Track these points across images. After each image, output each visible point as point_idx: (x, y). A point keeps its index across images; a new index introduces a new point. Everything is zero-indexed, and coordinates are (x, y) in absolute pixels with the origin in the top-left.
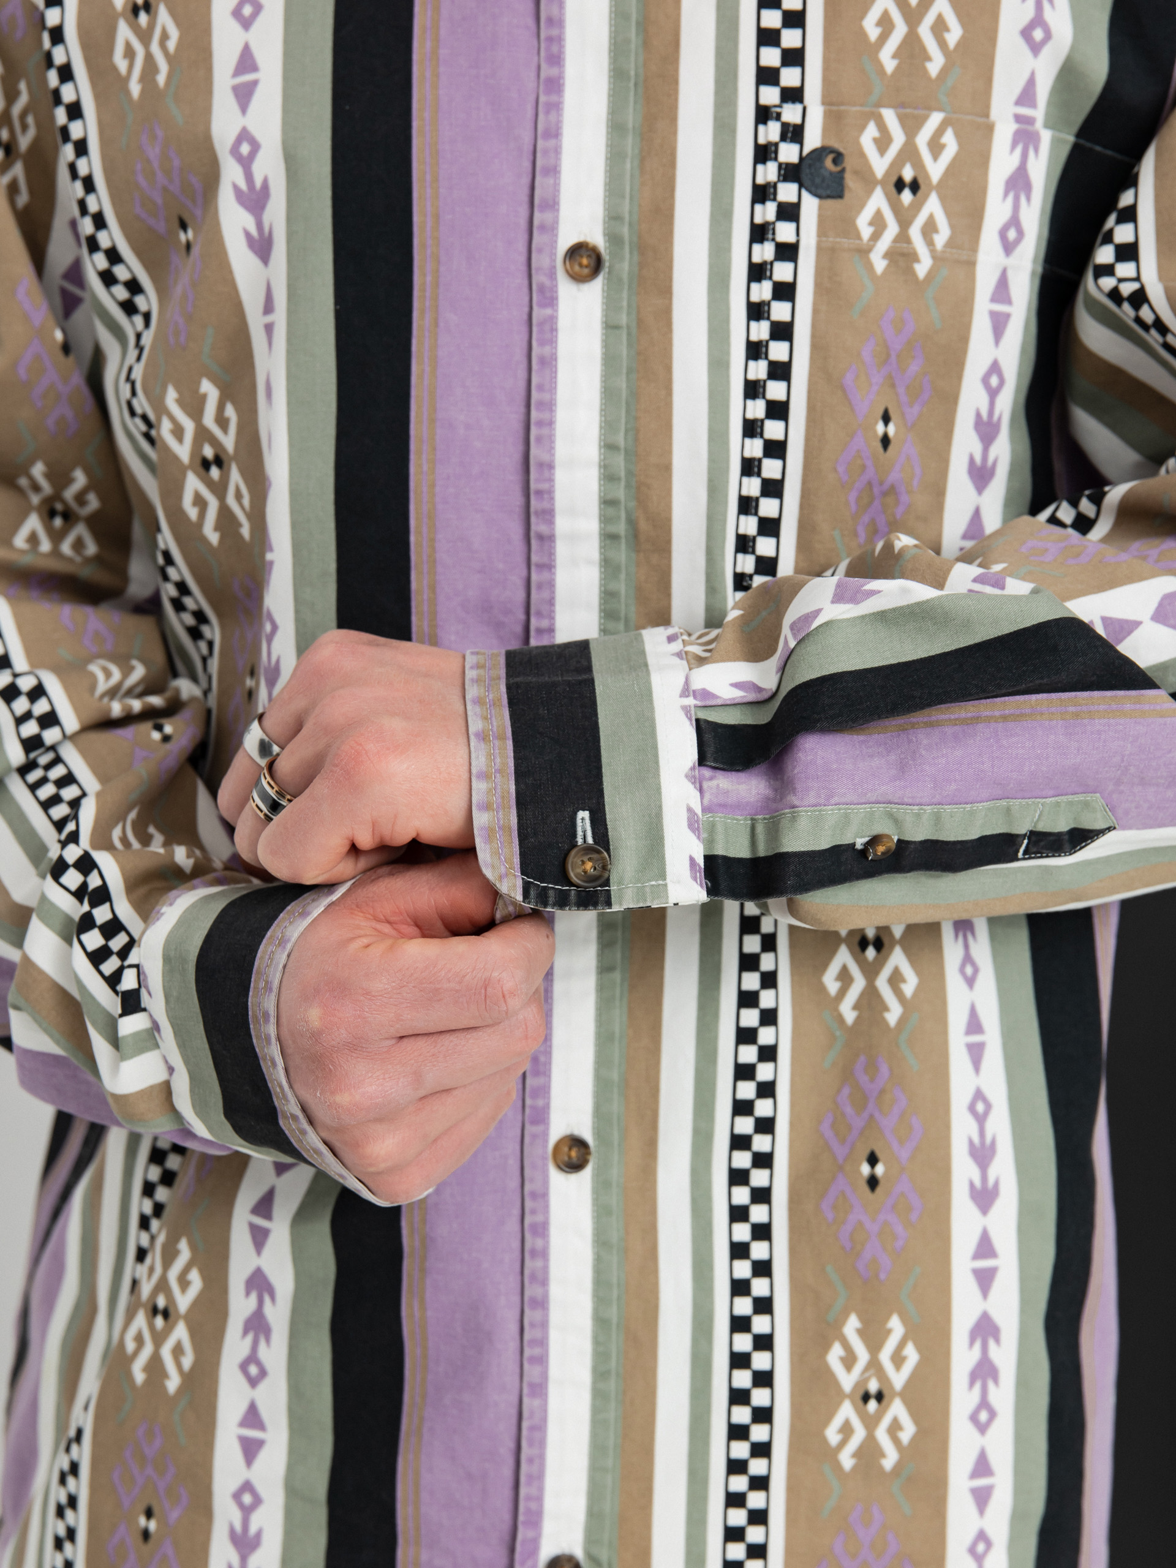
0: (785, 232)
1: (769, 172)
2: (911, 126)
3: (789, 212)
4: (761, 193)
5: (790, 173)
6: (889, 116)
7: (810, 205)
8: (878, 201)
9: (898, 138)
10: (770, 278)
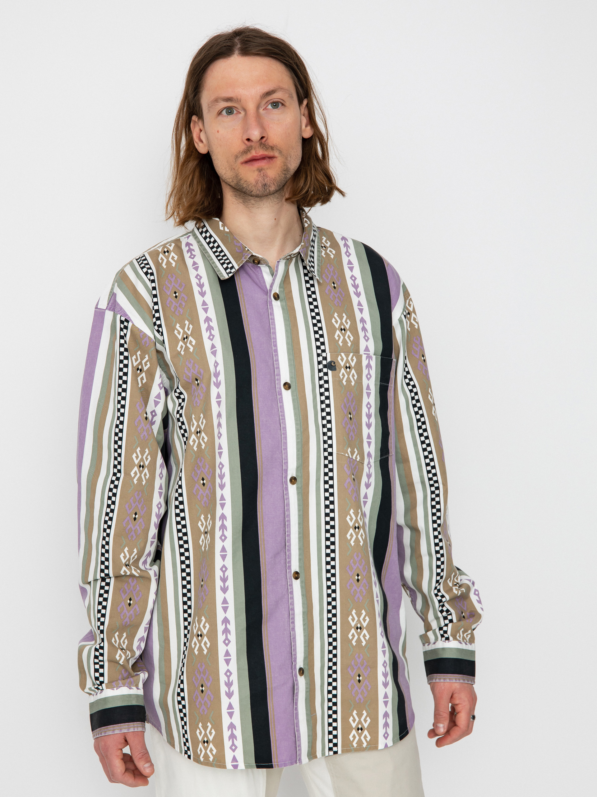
0: (326, 378)
1: (321, 366)
2: (347, 356)
3: (326, 374)
4: (320, 371)
5: (325, 366)
6: (343, 354)
7: (330, 372)
8: (343, 371)
9: (345, 358)
10: (324, 387)
